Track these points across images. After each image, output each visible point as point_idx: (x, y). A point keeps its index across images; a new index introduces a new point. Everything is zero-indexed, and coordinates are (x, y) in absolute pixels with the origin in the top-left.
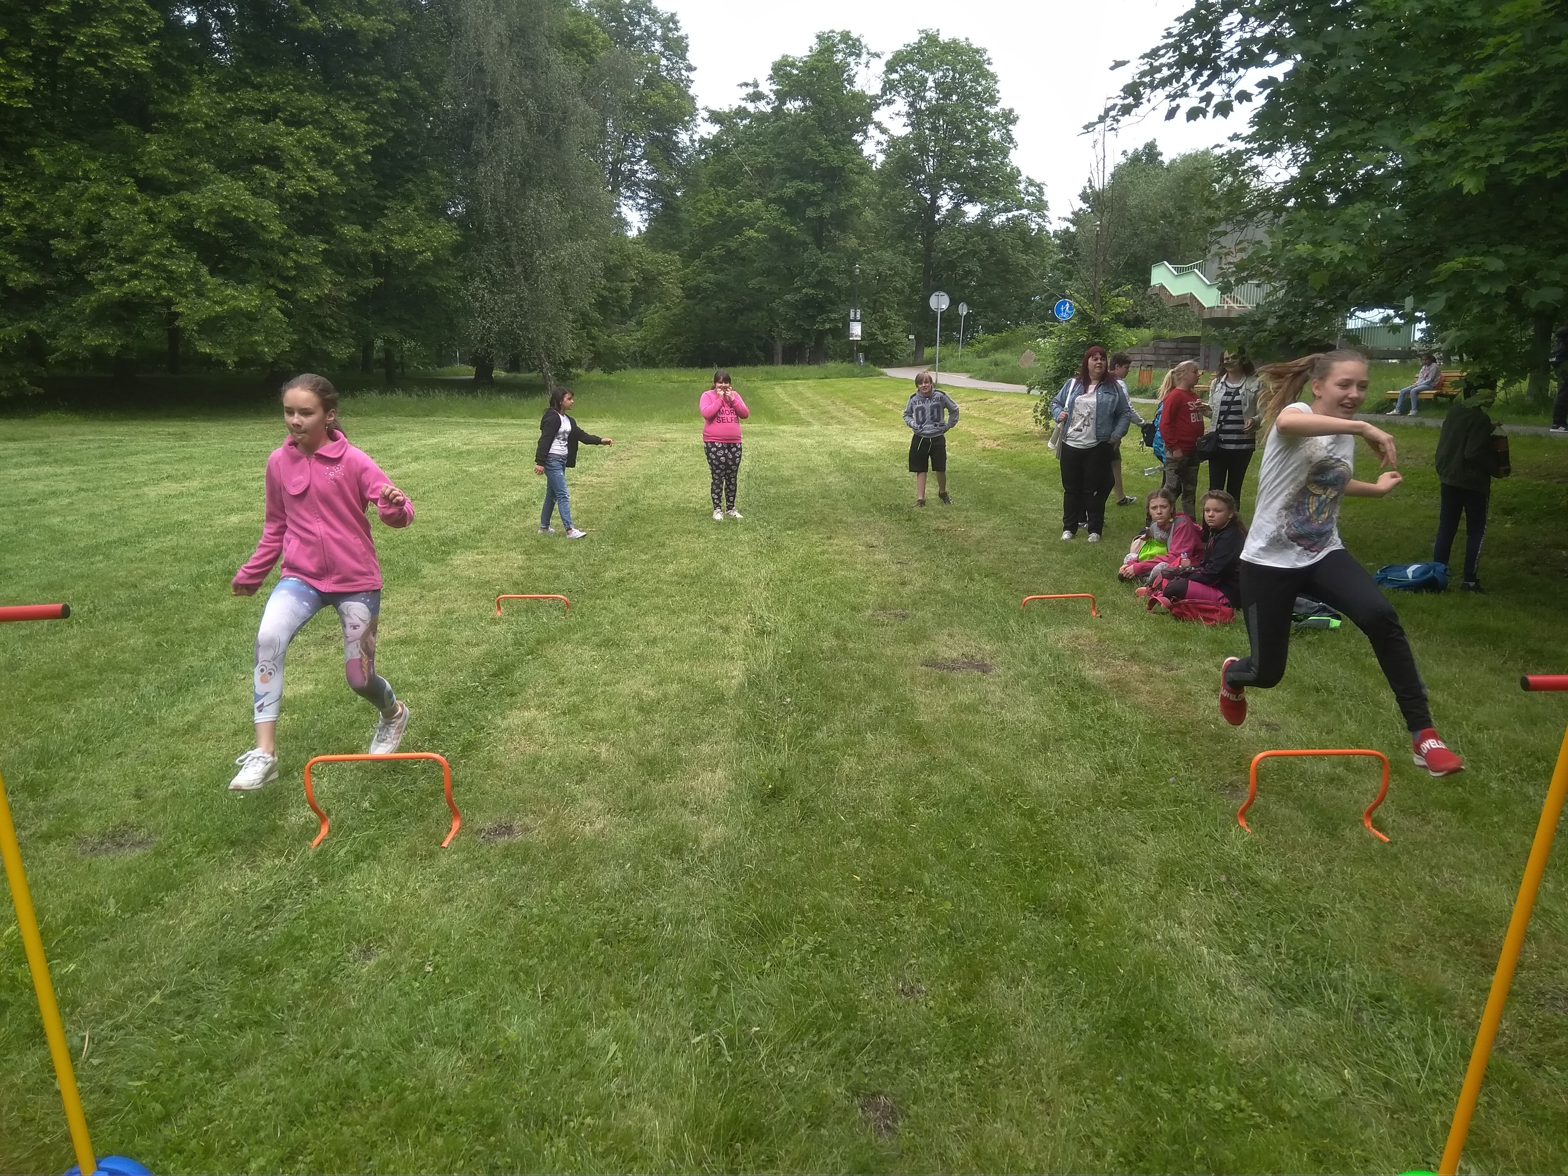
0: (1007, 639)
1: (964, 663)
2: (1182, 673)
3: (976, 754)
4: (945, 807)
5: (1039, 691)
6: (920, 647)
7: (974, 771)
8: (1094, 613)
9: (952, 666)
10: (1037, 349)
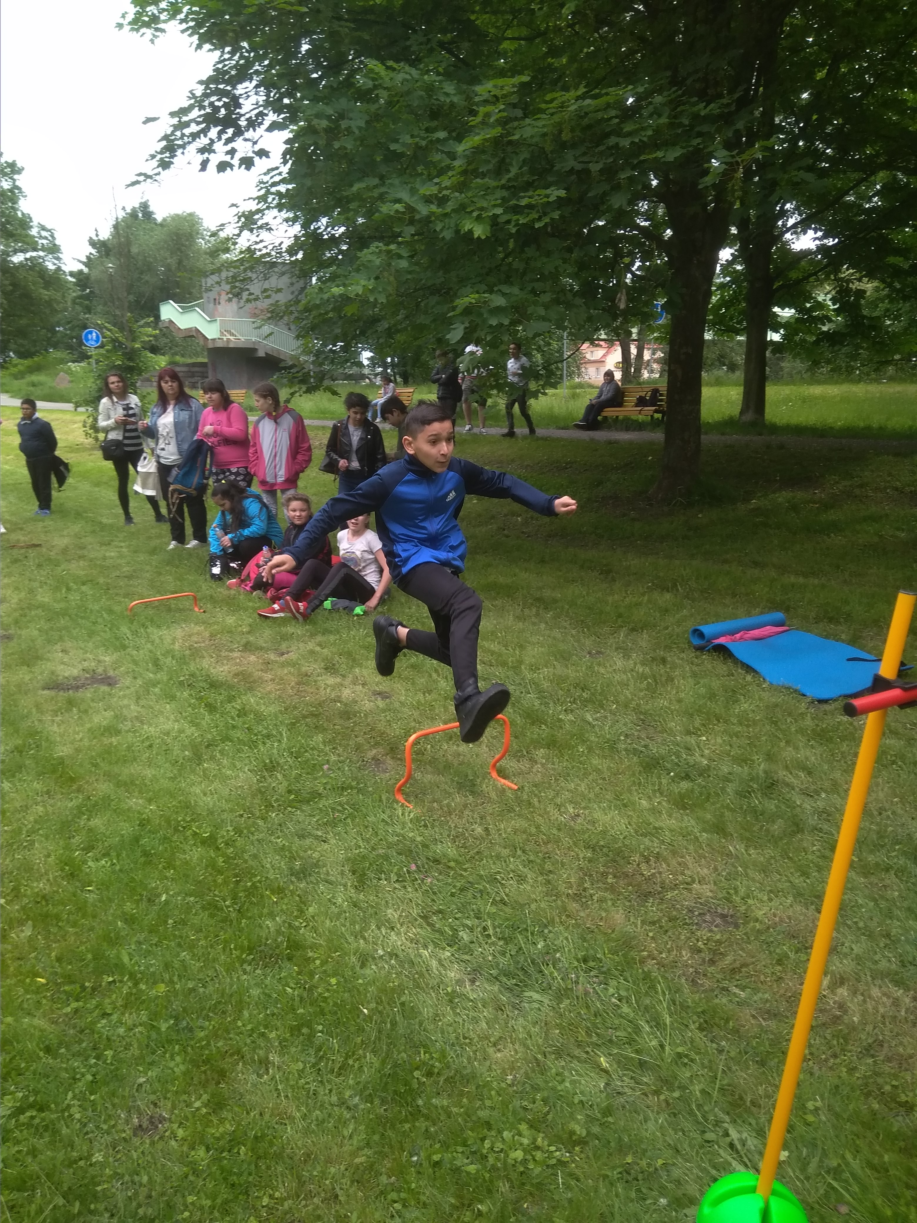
0: (124, 647)
1: (87, 678)
2: (293, 656)
3: (132, 783)
4: (118, 856)
5: (173, 698)
6: (36, 669)
7: (135, 802)
8: (196, 609)
9: (75, 685)
10: (69, 372)
